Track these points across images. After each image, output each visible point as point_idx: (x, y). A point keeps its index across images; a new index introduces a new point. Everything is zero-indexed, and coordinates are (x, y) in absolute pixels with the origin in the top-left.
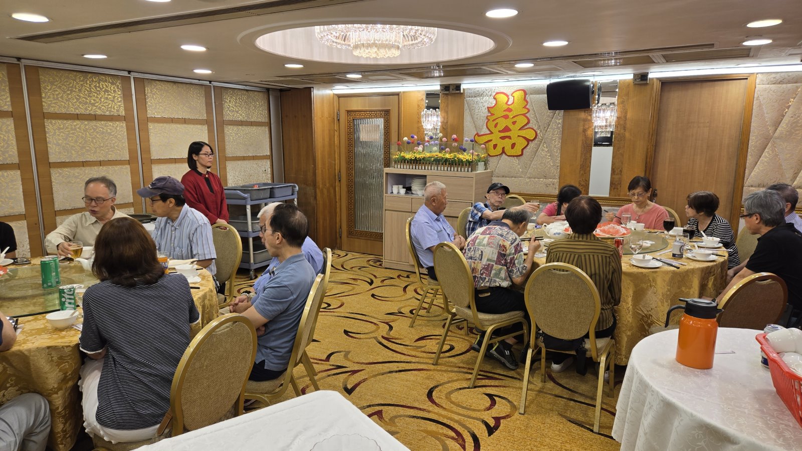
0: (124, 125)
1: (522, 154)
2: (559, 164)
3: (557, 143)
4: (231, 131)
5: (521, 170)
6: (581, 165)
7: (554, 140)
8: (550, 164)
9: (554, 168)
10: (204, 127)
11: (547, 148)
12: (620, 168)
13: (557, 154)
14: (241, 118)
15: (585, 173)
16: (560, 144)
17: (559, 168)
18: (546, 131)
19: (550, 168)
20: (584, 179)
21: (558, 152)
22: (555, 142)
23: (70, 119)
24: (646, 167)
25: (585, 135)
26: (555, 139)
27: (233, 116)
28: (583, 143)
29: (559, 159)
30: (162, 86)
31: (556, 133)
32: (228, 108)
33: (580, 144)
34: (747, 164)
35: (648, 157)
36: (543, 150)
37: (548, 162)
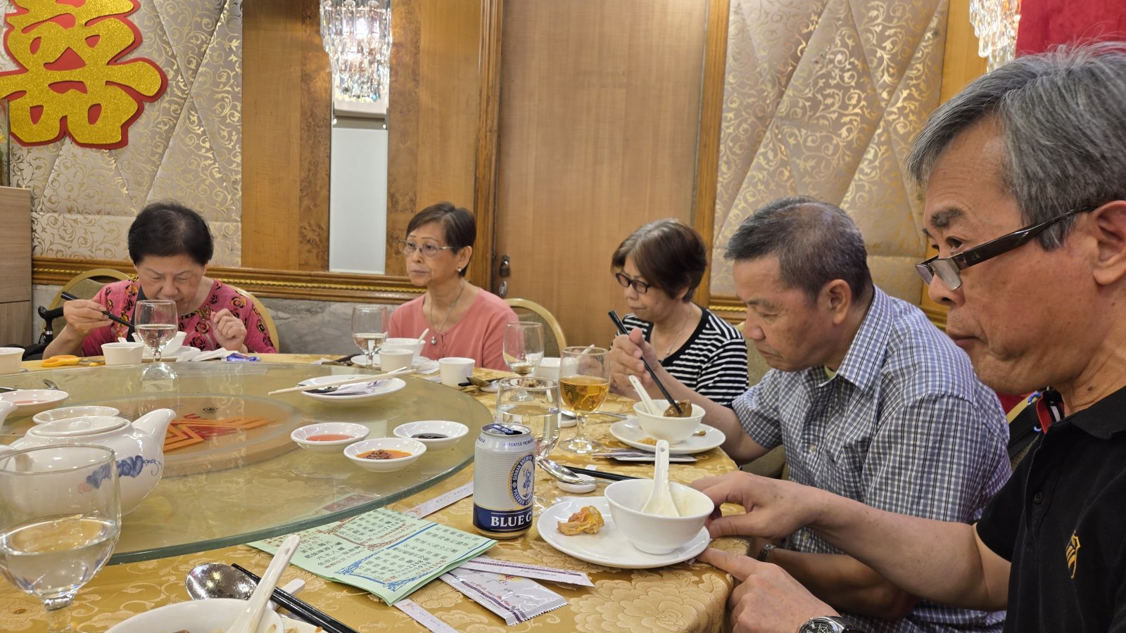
1: (123, 143)
2: (239, 176)
3: (227, 111)
5: (125, 191)
6: (302, 182)
7: (218, 101)
8: (212, 176)
9: (226, 188)
11: (200, 125)
12: (411, 194)
13: (233, 142)
15: (315, 205)
16: (237, 115)
17: (239, 187)
18: (195, 72)
19: (211, 186)
20: (312, 222)
21: (234, 138)
22: (223, 107)
24: (476, 191)
25: (309, 92)
26: (223, 99)
28: (303, 114)
29: (239, 159)
31: (224, 80)
33: (296, 117)
34: (719, 186)
35: (481, 162)
36: (188, 131)
37: (206, 168)
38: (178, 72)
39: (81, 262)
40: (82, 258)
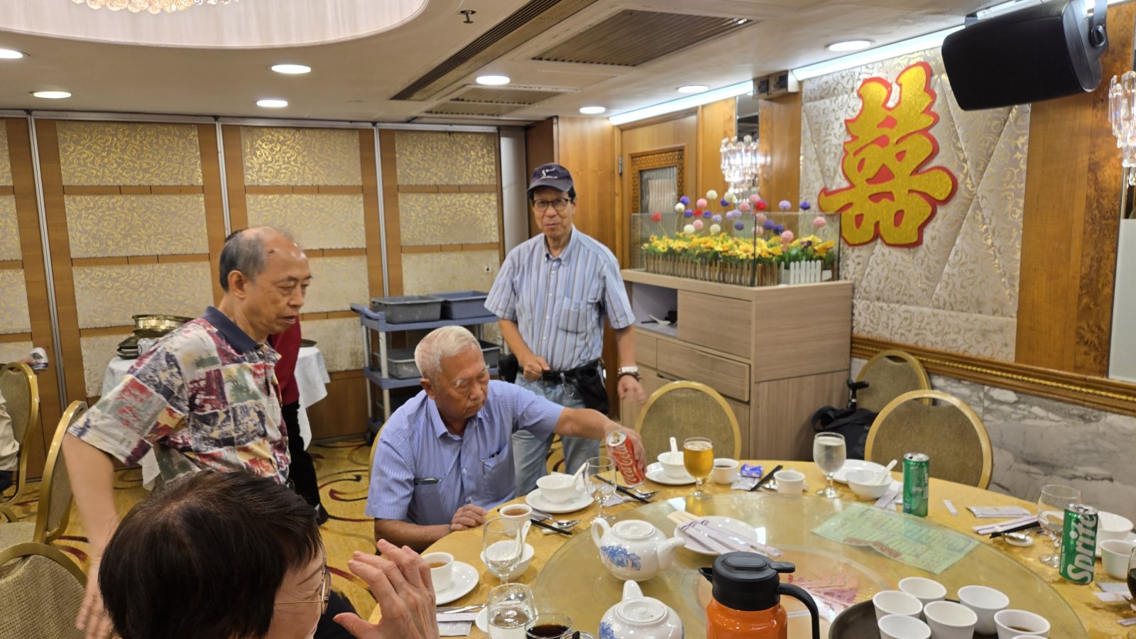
0: (202, 199)
1: (919, 242)
2: (1018, 273)
3: (1009, 208)
4: (412, 203)
6: (1082, 278)
7: (1001, 199)
9: (1005, 284)
10: (356, 198)
11: (983, 222)
13: (1013, 239)
14: (434, 180)
15: (1096, 304)
16: (1021, 211)
17: (1017, 283)
18: (982, 173)
20: (1092, 323)
21: (1015, 234)
22: (1005, 205)
23: (107, 194)
25: (1096, 182)
26: (1006, 197)
27: (418, 177)
28: (1089, 206)
29: (1018, 256)
30: (273, 136)
32: (408, 165)
33: (1079, 211)
38: (966, 175)
39: (883, 343)
40: (884, 340)
